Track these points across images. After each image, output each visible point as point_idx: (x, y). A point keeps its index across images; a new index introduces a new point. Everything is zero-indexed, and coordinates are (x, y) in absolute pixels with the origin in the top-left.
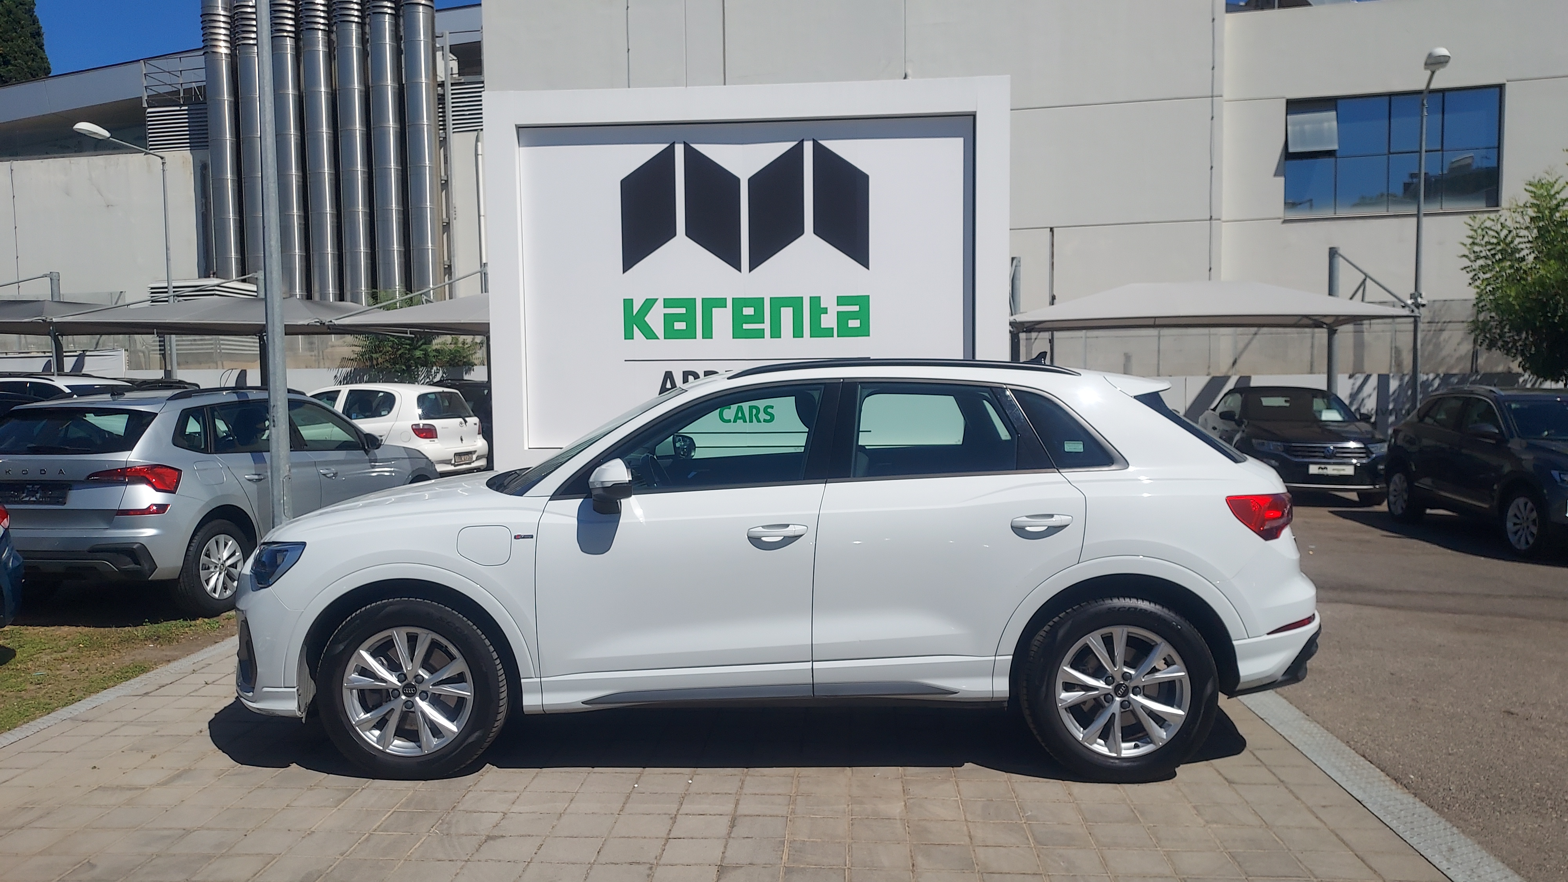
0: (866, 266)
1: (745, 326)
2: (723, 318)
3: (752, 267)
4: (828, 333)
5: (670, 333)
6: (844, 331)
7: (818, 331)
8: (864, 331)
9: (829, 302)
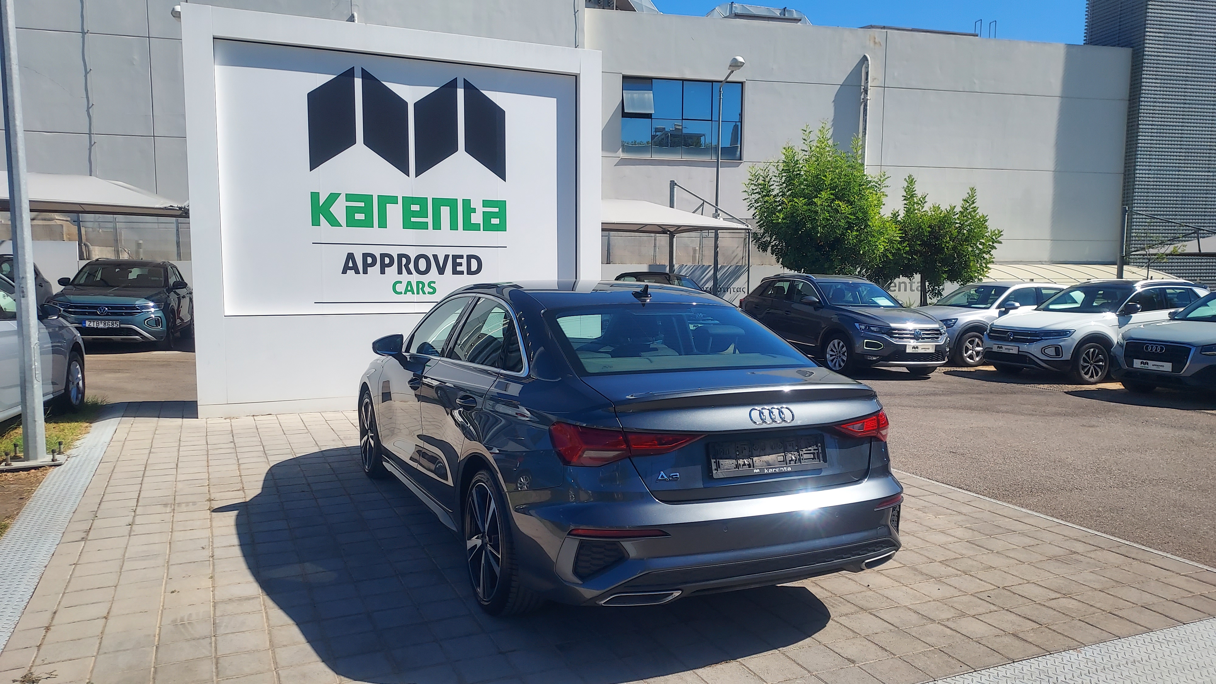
0: (504, 179)
1: (413, 219)
2: (395, 212)
3: (418, 173)
4: (476, 227)
5: (351, 222)
6: (488, 227)
7: (469, 226)
8: (502, 227)
9: (477, 204)
